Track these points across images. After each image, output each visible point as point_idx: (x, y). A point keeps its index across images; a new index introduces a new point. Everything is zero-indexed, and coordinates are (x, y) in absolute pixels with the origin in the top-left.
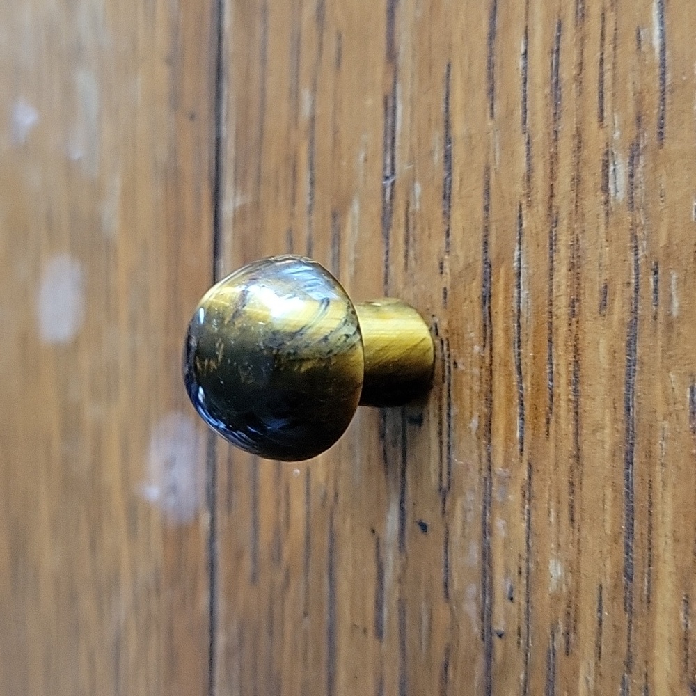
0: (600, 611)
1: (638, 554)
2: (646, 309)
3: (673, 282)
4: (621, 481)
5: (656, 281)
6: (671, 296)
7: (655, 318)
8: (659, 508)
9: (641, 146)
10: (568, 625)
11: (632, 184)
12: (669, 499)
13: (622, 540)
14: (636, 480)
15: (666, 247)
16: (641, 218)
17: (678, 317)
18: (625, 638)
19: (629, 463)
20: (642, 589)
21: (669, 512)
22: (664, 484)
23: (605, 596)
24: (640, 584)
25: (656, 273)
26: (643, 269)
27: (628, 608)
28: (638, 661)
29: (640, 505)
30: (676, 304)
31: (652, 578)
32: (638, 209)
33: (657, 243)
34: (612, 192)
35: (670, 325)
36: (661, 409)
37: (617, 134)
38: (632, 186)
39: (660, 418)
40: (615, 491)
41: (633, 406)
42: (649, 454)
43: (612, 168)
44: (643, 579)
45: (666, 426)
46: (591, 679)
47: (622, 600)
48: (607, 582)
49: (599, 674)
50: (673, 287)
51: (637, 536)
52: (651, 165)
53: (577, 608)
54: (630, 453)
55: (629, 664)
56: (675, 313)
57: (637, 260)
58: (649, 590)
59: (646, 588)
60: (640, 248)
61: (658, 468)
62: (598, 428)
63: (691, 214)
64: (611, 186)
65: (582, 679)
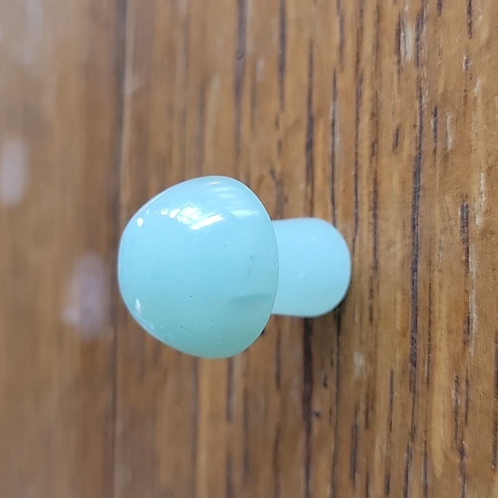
0: (392, 392)
1: (421, 345)
2: (427, 146)
3: (448, 122)
4: (408, 286)
5: (436, 122)
6: (446, 133)
7: (435, 152)
8: (437, 306)
9: (425, 16)
10: (367, 405)
11: (418, 46)
12: (444, 299)
13: (409, 334)
14: (420, 285)
15: (443, 94)
16: (424, 72)
17: (452, 150)
18: (410, 413)
19: (415, 270)
20: (423, 374)
21: (444, 309)
22: (441, 286)
23: (395, 379)
24: (422, 369)
25: (436, 115)
26: (426, 113)
27: (413, 388)
28: (420, 431)
29: (423, 305)
30: (450, 140)
31: (431, 363)
32: (422, 66)
33: (436, 91)
34: (403, 54)
35: (446, 157)
36: (439, 225)
37: (407, 8)
38: (418, 48)
39: (438, 233)
40: (404, 294)
41: (417, 225)
42: (430, 263)
43: (402, 35)
44: (424, 365)
45: (443, 239)
46: (384, 448)
47: (408, 383)
48: (397, 369)
49: (390, 443)
50: (448, 126)
51: (420, 330)
52: (432, 30)
53: (374, 390)
54: (415, 262)
55: (413, 434)
56: (449, 147)
57: (421, 107)
58: (428, 374)
59: (426, 372)
60: (423, 97)
61: (436, 273)
62: (390, 245)
63: (462, 66)
64: (402, 50)
65: (377, 447)
